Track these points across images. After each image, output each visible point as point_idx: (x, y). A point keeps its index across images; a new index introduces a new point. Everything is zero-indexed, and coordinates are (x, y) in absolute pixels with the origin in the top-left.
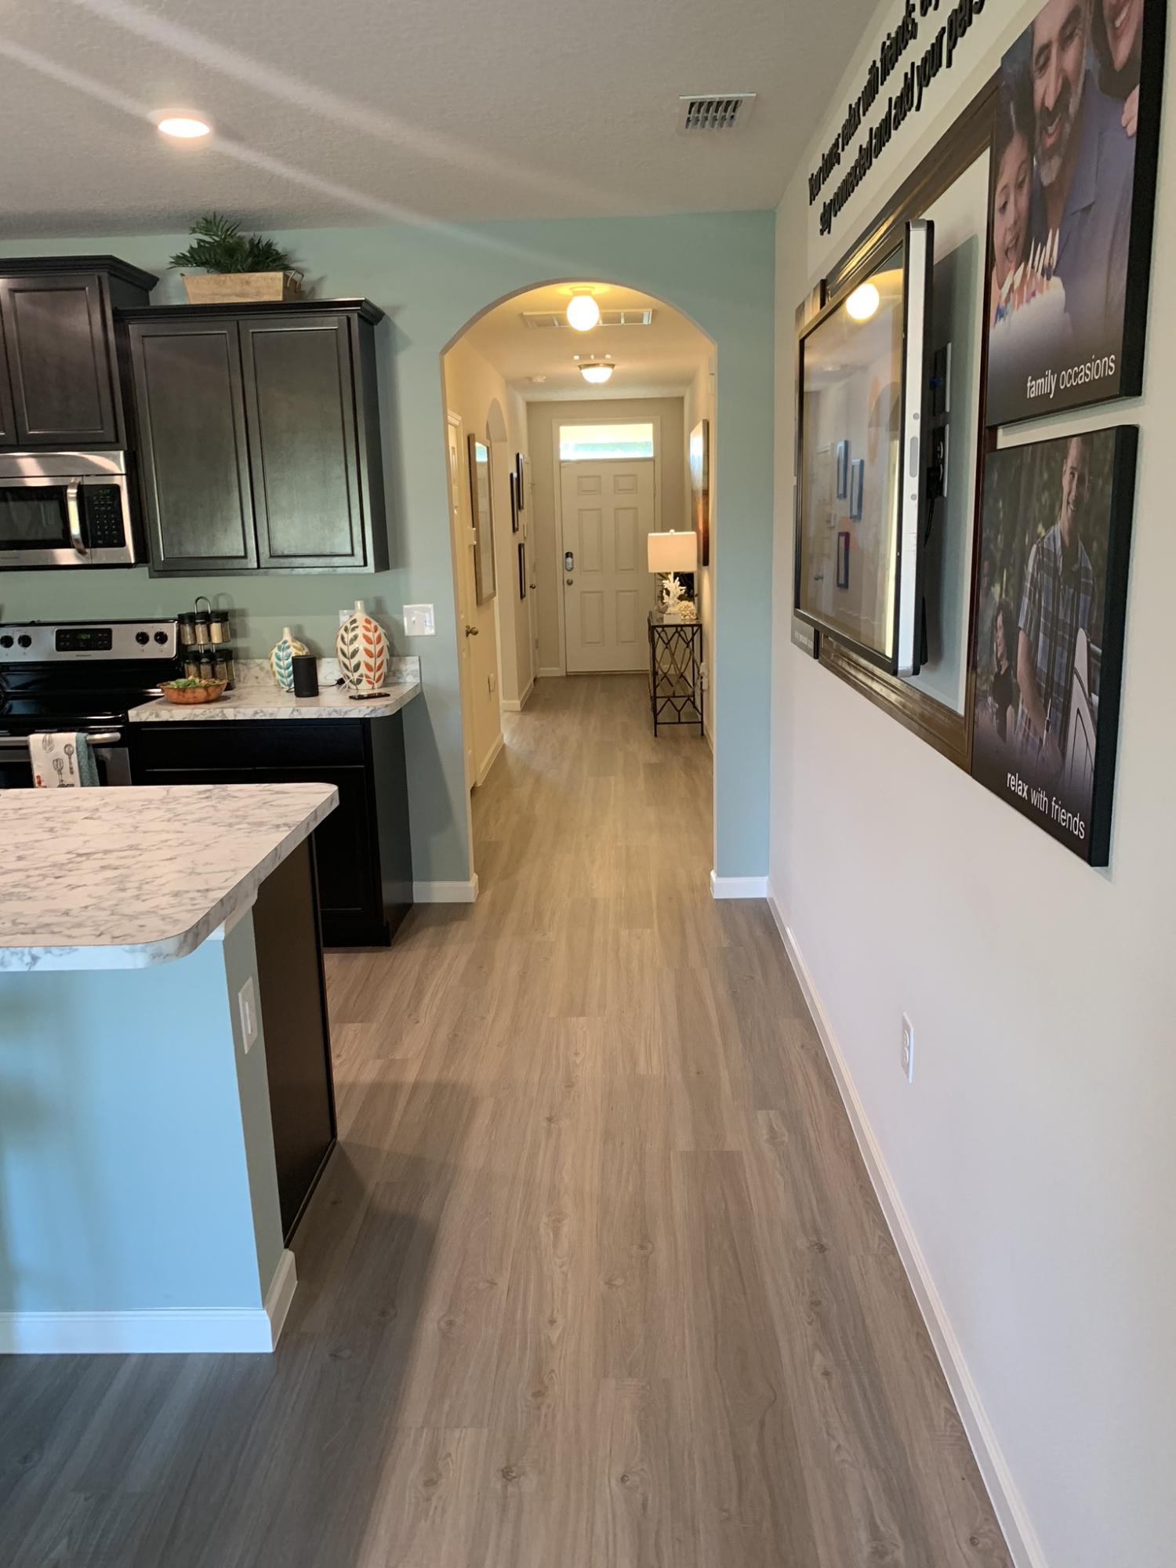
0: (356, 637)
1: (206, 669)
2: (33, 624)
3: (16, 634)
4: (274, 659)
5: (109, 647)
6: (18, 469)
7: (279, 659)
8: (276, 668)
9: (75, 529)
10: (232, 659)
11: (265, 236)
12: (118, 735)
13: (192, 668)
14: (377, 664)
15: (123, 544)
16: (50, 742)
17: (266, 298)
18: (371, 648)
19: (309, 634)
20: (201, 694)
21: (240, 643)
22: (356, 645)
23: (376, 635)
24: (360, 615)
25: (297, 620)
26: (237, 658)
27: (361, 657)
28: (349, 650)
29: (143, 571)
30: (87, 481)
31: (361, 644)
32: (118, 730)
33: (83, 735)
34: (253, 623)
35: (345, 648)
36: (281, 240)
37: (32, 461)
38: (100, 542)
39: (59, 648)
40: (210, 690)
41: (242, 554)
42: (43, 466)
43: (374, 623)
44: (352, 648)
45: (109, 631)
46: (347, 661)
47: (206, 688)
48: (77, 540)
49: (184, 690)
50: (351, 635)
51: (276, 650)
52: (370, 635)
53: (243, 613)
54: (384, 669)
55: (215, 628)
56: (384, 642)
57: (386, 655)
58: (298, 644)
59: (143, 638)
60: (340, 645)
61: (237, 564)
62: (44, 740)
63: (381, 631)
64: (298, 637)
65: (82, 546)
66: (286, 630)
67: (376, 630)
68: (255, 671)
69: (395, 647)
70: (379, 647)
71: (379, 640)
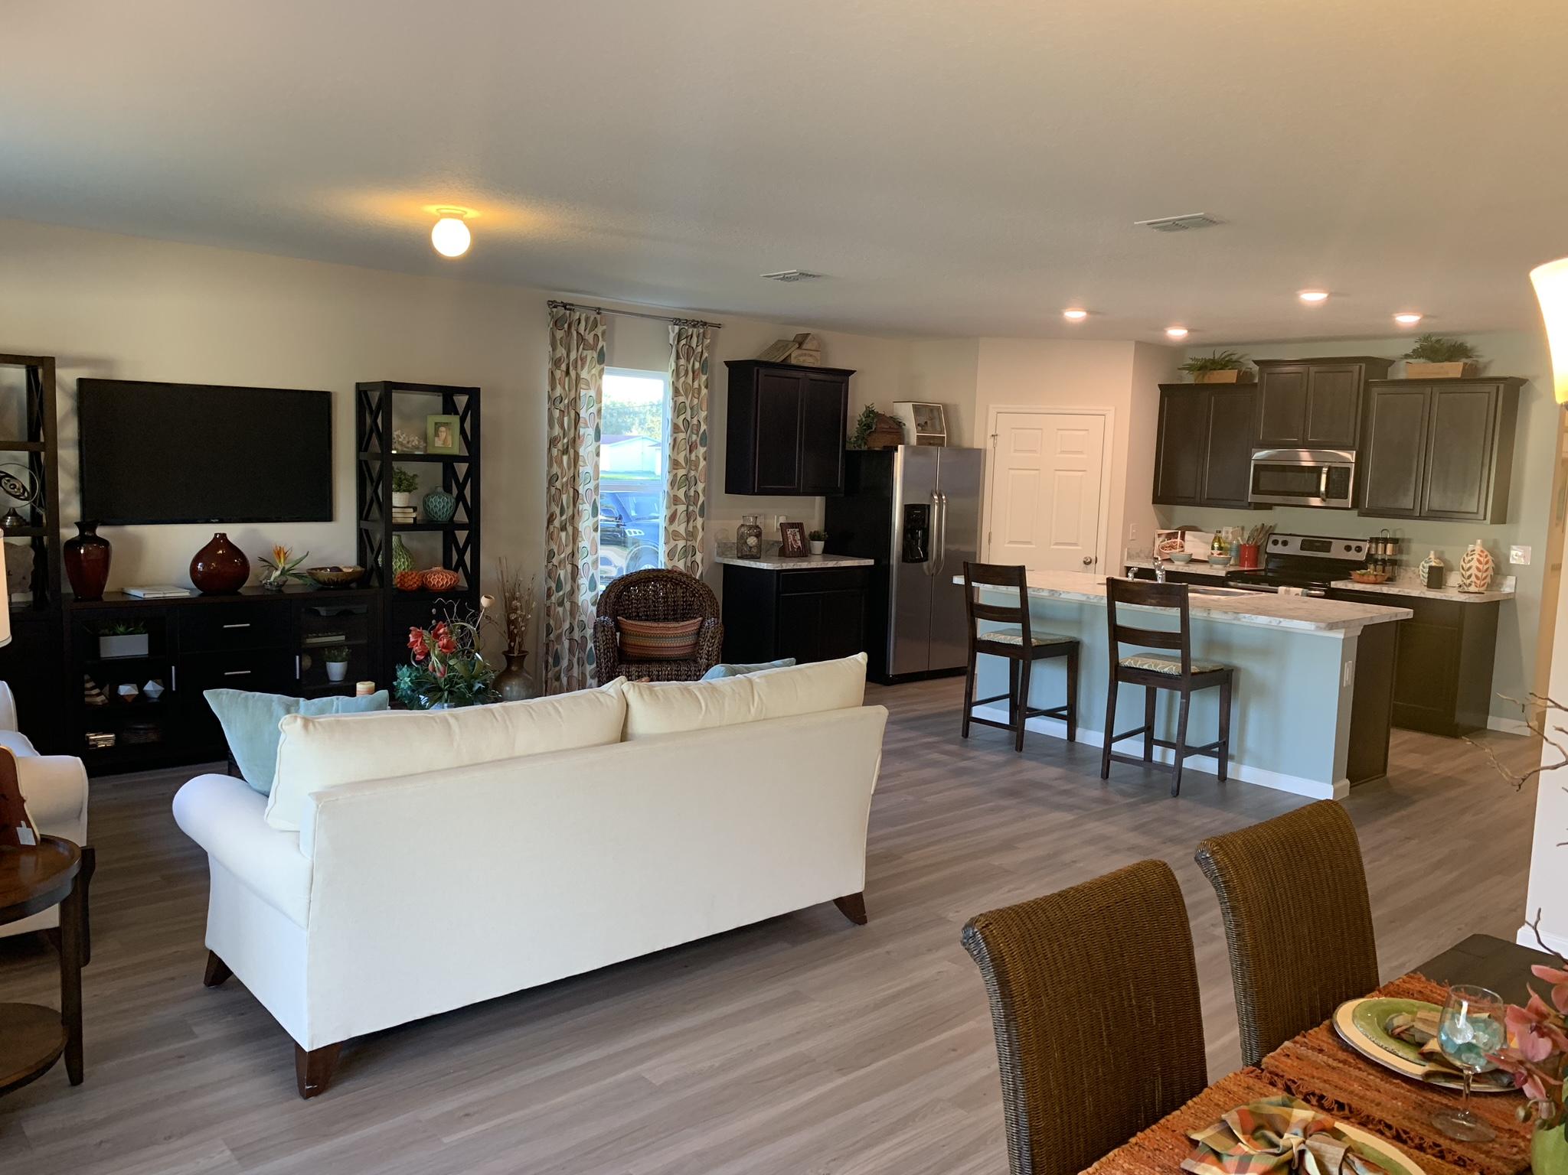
0: (1472, 559)
1: (1379, 568)
2: (1290, 535)
3: (1280, 539)
4: (1421, 567)
5: (1329, 551)
6: (1298, 456)
7: (1424, 567)
8: (1421, 572)
9: (1323, 488)
10: (1396, 564)
11: (1460, 340)
12: (1323, 593)
13: (1372, 566)
14: (1483, 576)
15: (1346, 497)
16: (1289, 591)
17: (1451, 375)
18: (1481, 567)
19: (1447, 556)
20: (1372, 578)
21: (1404, 557)
22: (1471, 564)
23: (1486, 560)
24: (1478, 548)
25: (1441, 548)
26: (1400, 566)
27: (1473, 571)
28: (1466, 566)
29: (1355, 512)
30: (1334, 465)
31: (1475, 563)
32: (1324, 590)
33: (1305, 590)
34: (1415, 547)
35: (1464, 565)
36: (1470, 342)
37: (1307, 453)
38: (1335, 495)
39: (1302, 549)
40: (1378, 577)
41: (1412, 508)
42: (1312, 456)
43: (1486, 553)
44: (1468, 565)
45: (1331, 542)
46: (1464, 573)
47: (1376, 575)
48: (1323, 494)
49: (1363, 575)
50: (1470, 558)
51: (1423, 562)
52: (1482, 559)
53: (1409, 541)
54: (1488, 580)
55: (1389, 546)
56: (1491, 565)
57: (1491, 572)
58: (1437, 561)
59: (1348, 548)
60: (1462, 563)
61: (1407, 513)
62: (1286, 590)
63: (1489, 557)
64: (1439, 557)
65: (1324, 497)
66: (1432, 552)
67: (1486, 556)
68: (1410, 574)
69: (1499, 569)
70: (1486, 567)
71: (1487, 563)
